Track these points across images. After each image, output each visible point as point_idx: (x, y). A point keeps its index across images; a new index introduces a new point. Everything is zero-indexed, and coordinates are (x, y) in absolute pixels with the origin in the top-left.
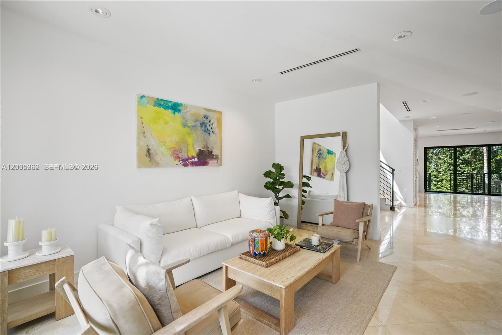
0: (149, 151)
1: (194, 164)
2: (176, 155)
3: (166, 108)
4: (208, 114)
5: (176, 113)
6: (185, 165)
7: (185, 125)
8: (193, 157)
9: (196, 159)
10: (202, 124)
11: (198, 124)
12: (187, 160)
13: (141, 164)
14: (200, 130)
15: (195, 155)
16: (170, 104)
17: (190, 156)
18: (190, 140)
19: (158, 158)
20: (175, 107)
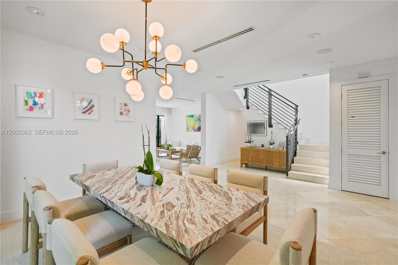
0: (188, 128)
1: (197, 131)
2: (193, 128)
3: (191, 117)
4: (200, 115)
5: (193, 118)
6: (195, 131)
7: (195, 120)
8: (197, 129)
9: (197, 130)
10: (199, 119)
11: (198, 119)
12: (195, 130)
13: (187, 131)
14: (198, 121)
15: (197, 128)
16: (191, 116)
17: (196, 128)
18: (196, 124)
19: (189, 129)
20: (192, 116)
